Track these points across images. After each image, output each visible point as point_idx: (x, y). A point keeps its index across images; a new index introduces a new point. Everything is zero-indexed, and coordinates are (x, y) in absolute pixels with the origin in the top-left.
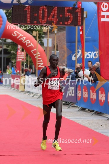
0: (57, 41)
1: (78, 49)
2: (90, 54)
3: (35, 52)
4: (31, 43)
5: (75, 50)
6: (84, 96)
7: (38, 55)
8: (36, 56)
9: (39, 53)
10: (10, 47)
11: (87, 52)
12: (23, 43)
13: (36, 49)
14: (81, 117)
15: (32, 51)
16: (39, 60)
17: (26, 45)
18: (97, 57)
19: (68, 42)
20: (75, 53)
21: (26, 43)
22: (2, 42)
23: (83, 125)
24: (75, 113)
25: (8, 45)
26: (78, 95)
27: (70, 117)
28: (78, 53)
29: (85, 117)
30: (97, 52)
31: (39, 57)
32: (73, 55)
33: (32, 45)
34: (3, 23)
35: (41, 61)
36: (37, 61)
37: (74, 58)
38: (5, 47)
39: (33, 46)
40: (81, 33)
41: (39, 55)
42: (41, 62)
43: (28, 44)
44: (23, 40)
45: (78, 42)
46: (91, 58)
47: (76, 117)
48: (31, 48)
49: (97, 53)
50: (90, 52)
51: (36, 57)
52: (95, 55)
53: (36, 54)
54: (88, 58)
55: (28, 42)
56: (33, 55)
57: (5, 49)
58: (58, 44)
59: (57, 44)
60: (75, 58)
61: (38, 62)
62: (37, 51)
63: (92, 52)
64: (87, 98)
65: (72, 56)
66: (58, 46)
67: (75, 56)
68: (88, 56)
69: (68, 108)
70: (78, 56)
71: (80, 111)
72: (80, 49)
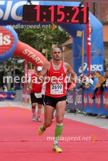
1: (84, 62)
2: (96, 67)
6: (90, 102)
17: (36, 61)
18: (101, 70)
19: (74, 56)
20: (81, 66)
26: (84, 102)
28: (84, 66)
30: (102, 65)
33: (41, 61)
34: (14, 42)
37: (80, 71)
39: (43, 63)
44: (33, 58)
46: (97, 70)
50: (95, 65)
52: (100, 68)
54: (93, 70)
55: (38, 59)
63: (97, 65)
64: (92, 103)
67: (81, 69)
68: (93, 69)
70: (84, 69)
71: (86, 116)
72: (86, 62)
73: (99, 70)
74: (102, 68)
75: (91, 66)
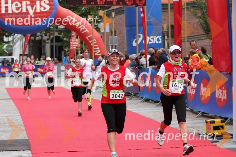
0: (115, 26)
1: (139, 34)
2: (153, 39)
3: (90, 39)
4: (86, 29)
5: (136, 35)
7: (94, 41)
8: (92, 42)
9: (95, 40)
10: (62, 34)
11: (149, 37)
12: (77, 28)
13: (91, 35)
14: (145, 109)
15: (87, 38)
16: (95, 47)
17: (81, 31)
18: (160, 42)
19: (127, 26)
20: (136, 38)
21: (80, 29)
22: (53, 29)
23: (147, 117)
24: (138, 104)
25: (60, 32)
27: (133, 109)
28: (139, 38)
29: (149, 109)
30: (161, 36)
31: (95, 44)
32: (133, 40)
33: (87, 30)
34: (54, 7)
35: (98, 48)
36: (93, 49)
37: (134, 44)
38: (56, 34)
39: (89, 32)
40: (142, 15)
41: (96, 42)
42: (97, 50)
43: (83, 30)
44: (77, 26)
45: (139, 25)
46: (154, 43)
47: (139, 109)
48: (86, 34)
49: (161, 38)
50: (152, 37)
51: (92, 44)
52: (158, 40)
53: (92, 41)
54: (150, 43)
55: (82, 27)
56: (89, 42)
57: (56, 37)
58: (116, 29)
59: (114, 29)
60: (136, 43)
61: (95, 50)
62: (93, 37)
63: (155, 37)
64: (150, 87)
65: (133, 42)
66: (116, 31)
67: (136, 42)
68: (150, 41)
69: (130, 99)
70: (139, 41)
71: (143, 102)
72: (141, 34)
73: (157, 42)
74: (160, 39)
75: (148, 37)
